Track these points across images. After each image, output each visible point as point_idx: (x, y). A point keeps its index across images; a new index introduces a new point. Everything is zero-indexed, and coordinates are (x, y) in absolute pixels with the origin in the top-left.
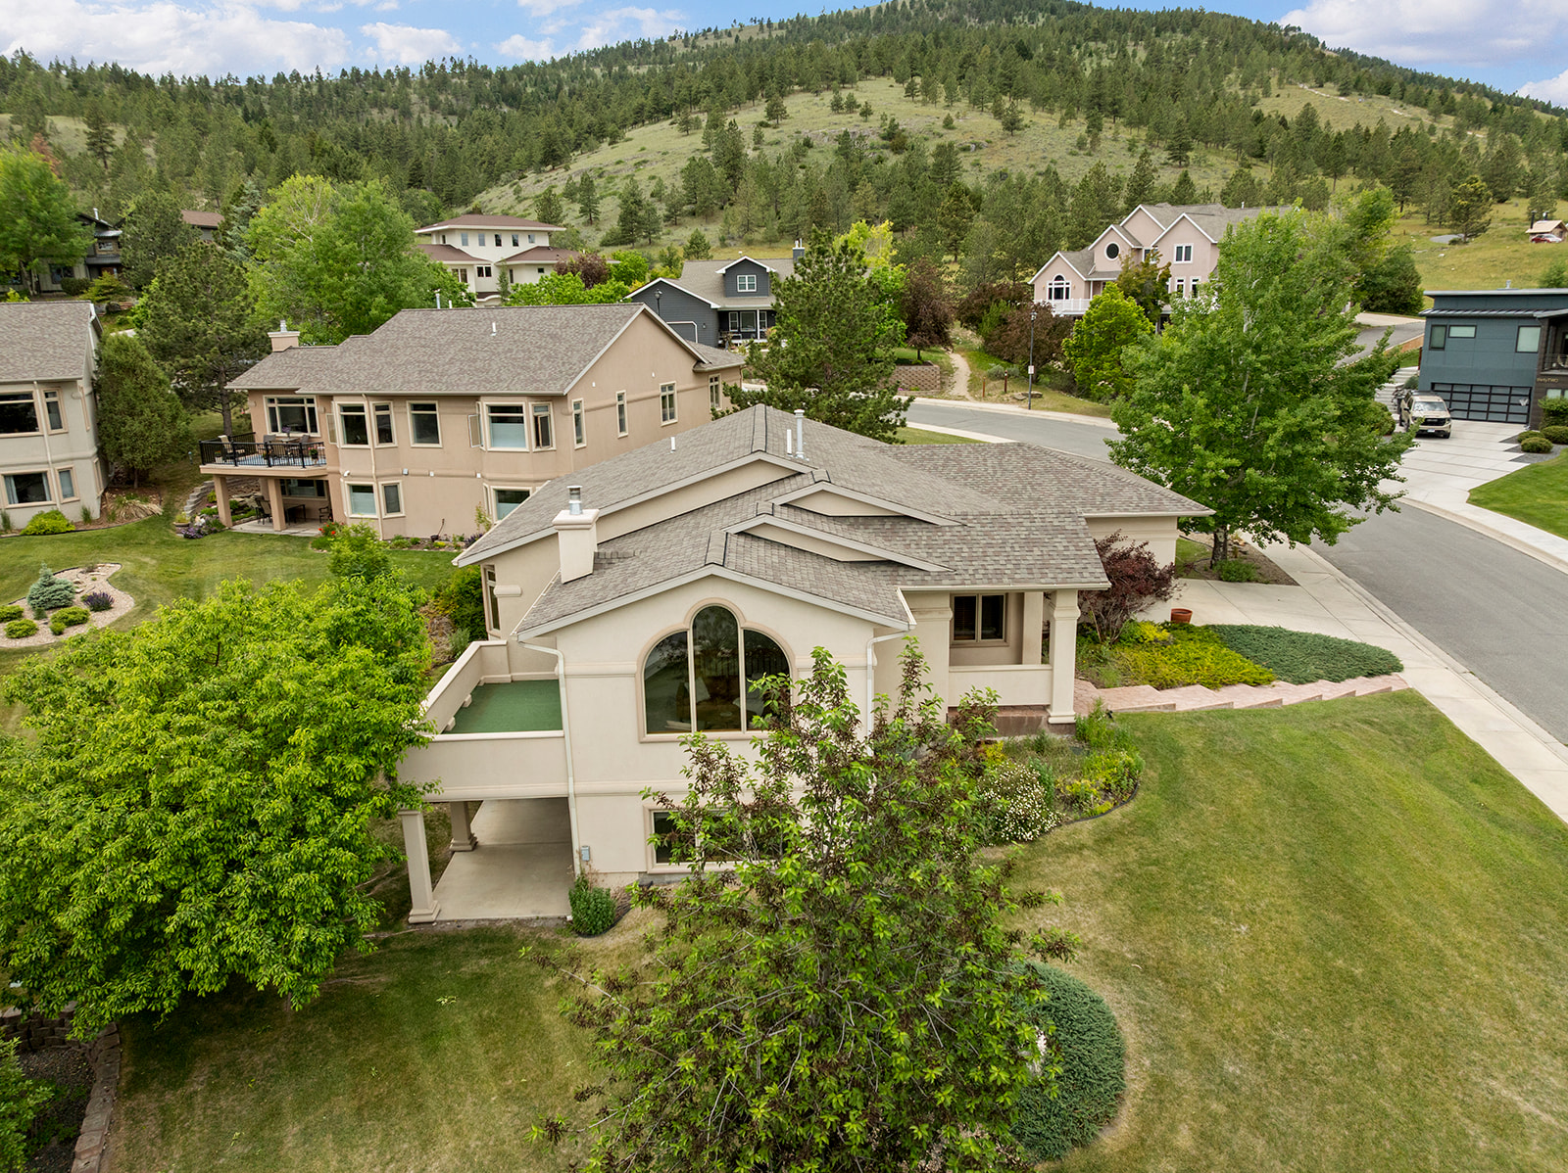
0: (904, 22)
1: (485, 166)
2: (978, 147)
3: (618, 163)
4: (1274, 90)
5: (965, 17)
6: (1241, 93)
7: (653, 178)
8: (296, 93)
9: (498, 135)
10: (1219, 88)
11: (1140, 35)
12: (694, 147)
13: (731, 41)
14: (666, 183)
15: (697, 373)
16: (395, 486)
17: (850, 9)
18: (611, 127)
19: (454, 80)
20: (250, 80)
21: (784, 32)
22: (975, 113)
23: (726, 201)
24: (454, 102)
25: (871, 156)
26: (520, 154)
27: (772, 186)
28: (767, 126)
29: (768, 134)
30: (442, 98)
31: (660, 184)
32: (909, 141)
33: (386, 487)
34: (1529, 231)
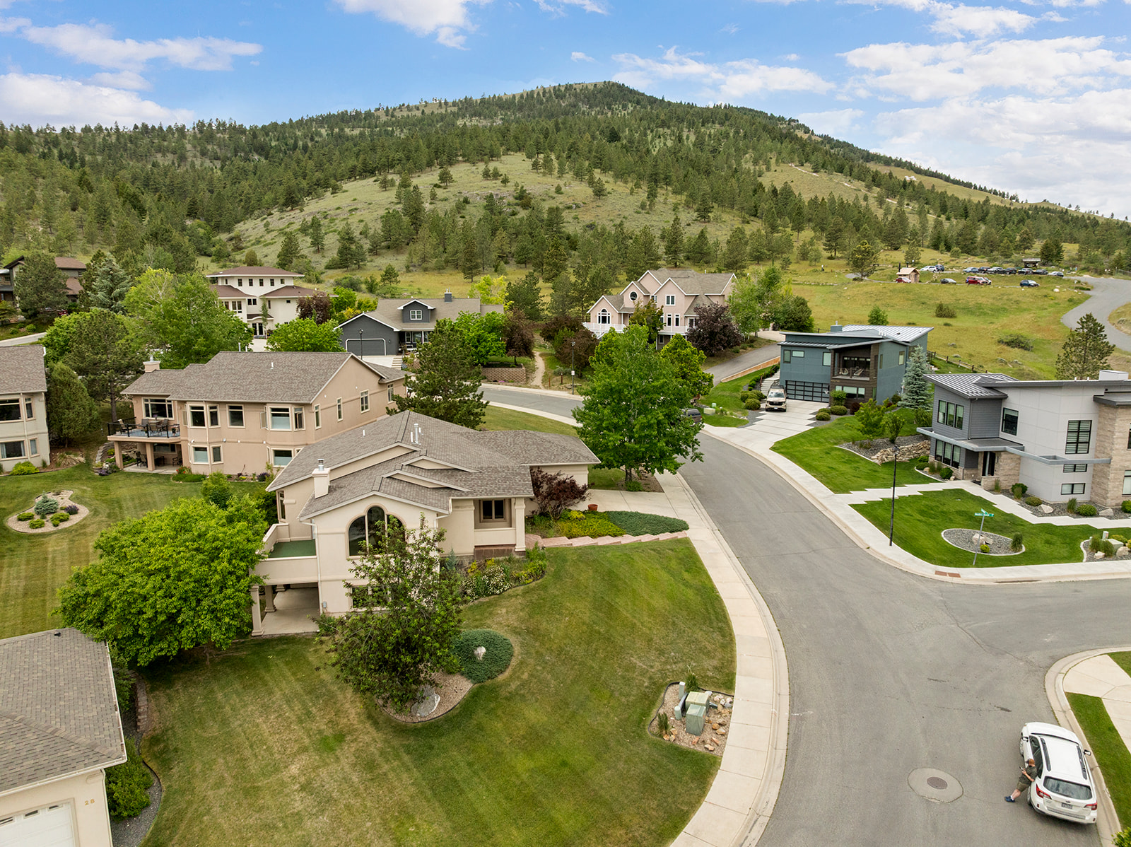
0: (538, 106)
1: (242, 204)
2: (578, 206)
3: (338, 209)
4: (773, 167)
5: (580, 104)
6: (752, 168)
7: (362, 221)
8: (99, 140)
9: (252, 181)
10: (739, 164)
11: (691, 125)
12: (390, 200)
13: (419, 114)
14: (370, 225)
15: (380, 384)
16: (219, 448)
17: (502, 95)
18: (332, 181)
19: (218, 135)
20: (64, 129)
21: (456, 108)
22: (577, 183)
23: (410, 240)
24: (218, 151)
25: (507, 210)
26: (268, 197)
27: (441, 231)
28: (440, 187)
29: (440, 193)
30: (209, 147)
31: (366, 226)
32: (533, 201)
33: (214, 448)
34: (898, 273)
